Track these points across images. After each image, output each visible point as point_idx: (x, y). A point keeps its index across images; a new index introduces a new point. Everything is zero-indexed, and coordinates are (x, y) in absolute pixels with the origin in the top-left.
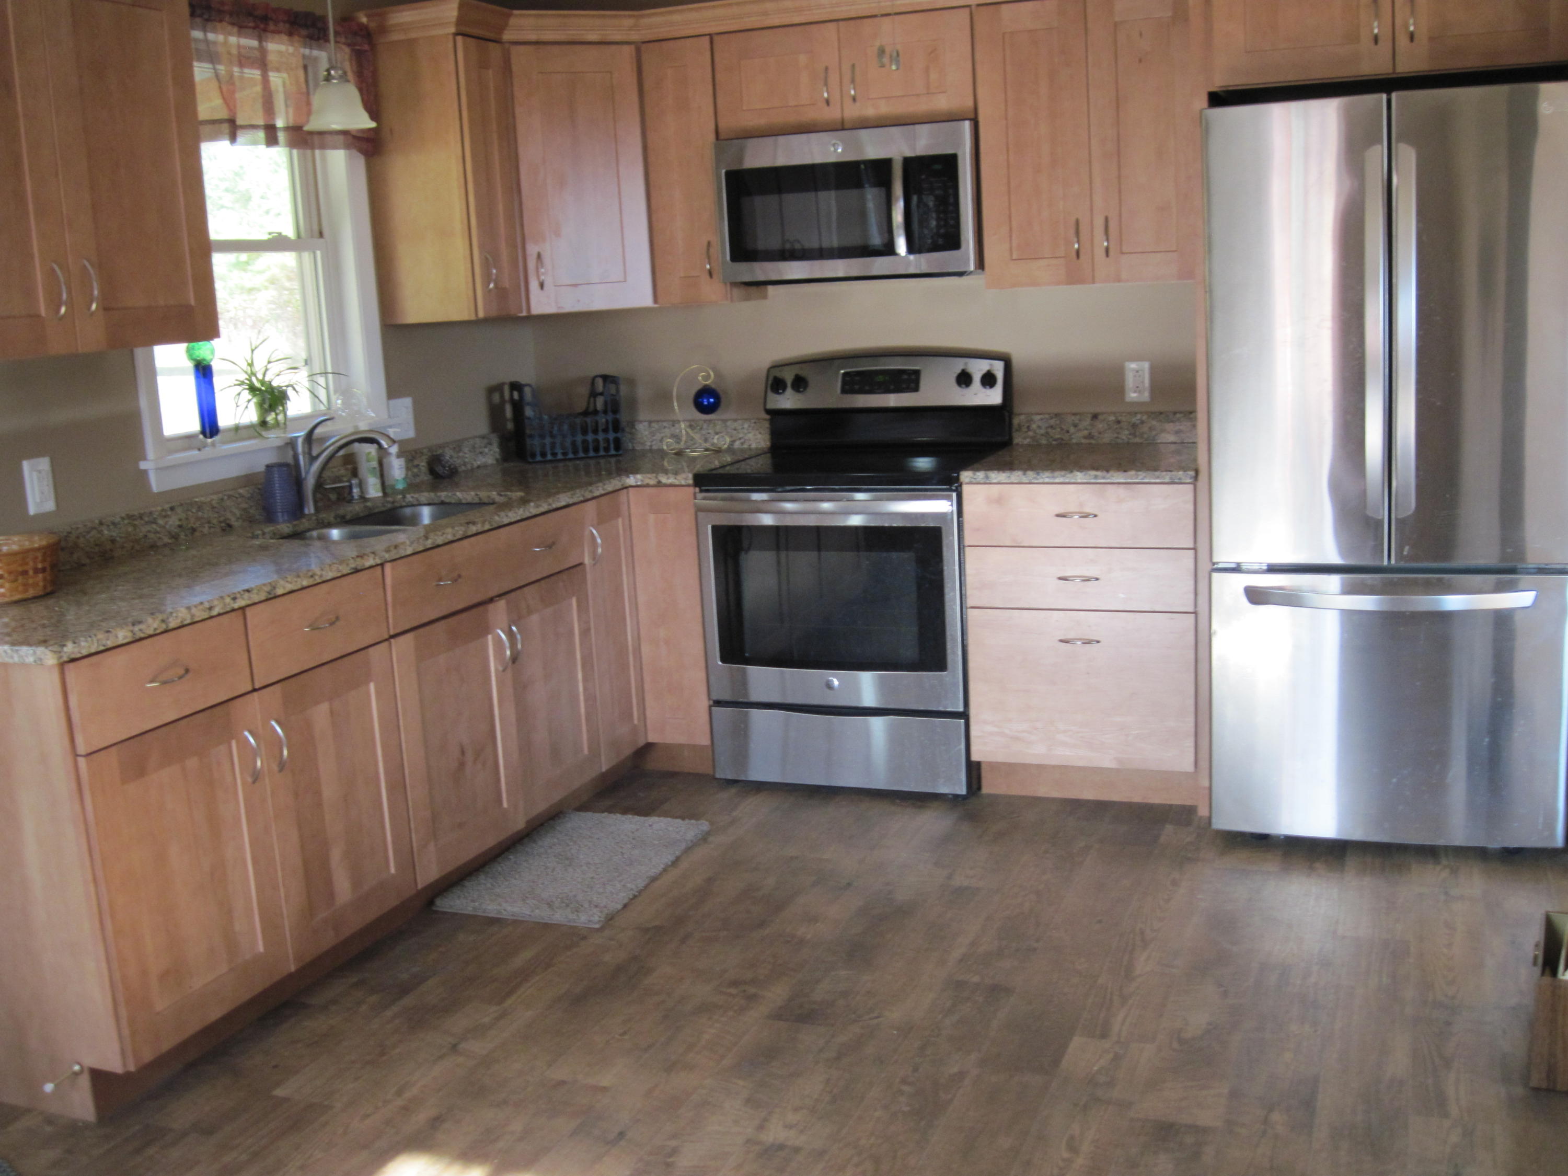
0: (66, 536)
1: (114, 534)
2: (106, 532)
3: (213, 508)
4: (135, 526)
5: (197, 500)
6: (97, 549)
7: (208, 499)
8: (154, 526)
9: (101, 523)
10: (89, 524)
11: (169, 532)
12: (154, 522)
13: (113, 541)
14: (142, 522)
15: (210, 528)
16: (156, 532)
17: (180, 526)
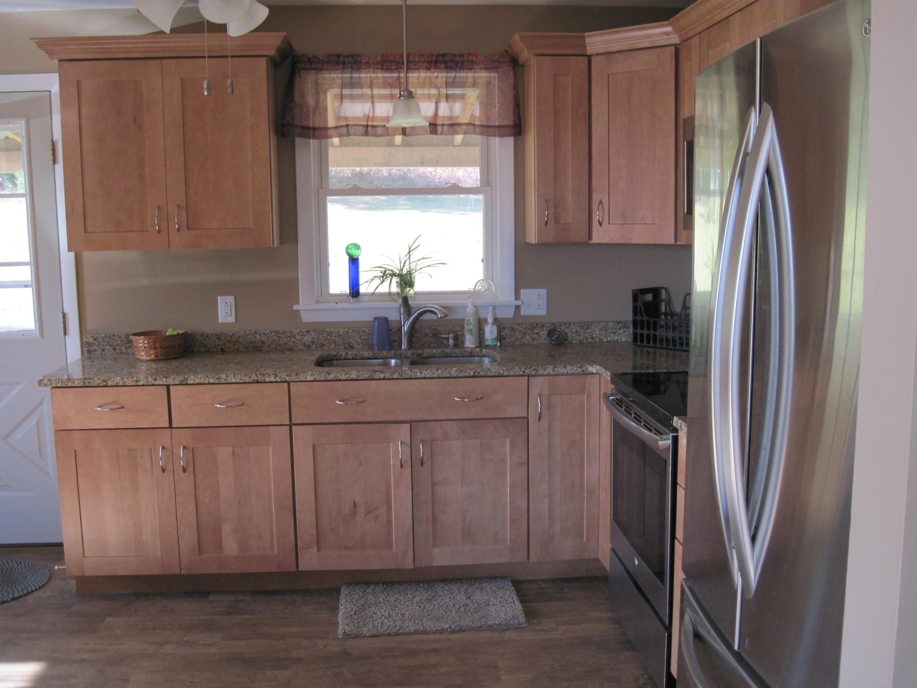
0: (232, 336)
1: (264, 339)
2: (258, 337)
3: (340, 336)
4: (279, 337)
5: (328, 330)
6: (251, 345)
7: (337, 330)
8: (293, 339)
9: (255, 332)
10: (247, 332)
11: (304, 344)
12: (294, 337)
13: (263, 342)
14: (284, 336)
15: (335, 345)
16: (294, 342)
17: (313, 342)
